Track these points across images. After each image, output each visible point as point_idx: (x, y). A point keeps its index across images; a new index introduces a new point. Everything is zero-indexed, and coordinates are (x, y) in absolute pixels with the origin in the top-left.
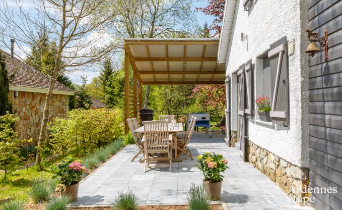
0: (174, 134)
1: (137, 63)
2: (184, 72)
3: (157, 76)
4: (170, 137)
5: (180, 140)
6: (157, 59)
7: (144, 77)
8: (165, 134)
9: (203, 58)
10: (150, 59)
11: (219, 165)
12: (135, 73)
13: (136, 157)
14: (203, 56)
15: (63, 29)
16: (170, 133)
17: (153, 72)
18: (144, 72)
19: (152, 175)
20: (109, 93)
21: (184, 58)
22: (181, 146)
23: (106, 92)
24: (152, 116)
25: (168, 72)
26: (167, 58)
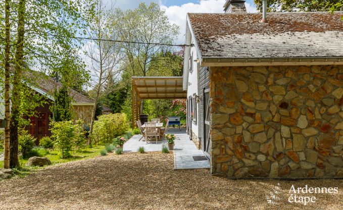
0: (159, 128)
1: (138, 88)
2: (166, 92)
3: (150, 94)
4: (157, 129)
5: (161, 131)
6: (150, 86)
7: (142, 95)
8: (154, 128)
9: (176, 86)
10: (146, 86)
11: (172, 138)
12: (137, 94)
13: (141, 139)
14: (176, 85)
15: (101, 74)
16: (157, 127)
17: (147, 92)
18: (142, 93)
19: (149, 145)
20: (111, 100)
21: (165, 86)
22: (162, 133)
23: (109, 98)
24: (147, 118)
25: (157, 92)
26: (156, 86)
